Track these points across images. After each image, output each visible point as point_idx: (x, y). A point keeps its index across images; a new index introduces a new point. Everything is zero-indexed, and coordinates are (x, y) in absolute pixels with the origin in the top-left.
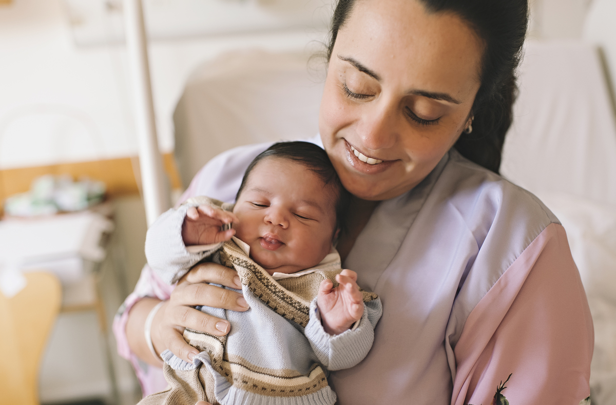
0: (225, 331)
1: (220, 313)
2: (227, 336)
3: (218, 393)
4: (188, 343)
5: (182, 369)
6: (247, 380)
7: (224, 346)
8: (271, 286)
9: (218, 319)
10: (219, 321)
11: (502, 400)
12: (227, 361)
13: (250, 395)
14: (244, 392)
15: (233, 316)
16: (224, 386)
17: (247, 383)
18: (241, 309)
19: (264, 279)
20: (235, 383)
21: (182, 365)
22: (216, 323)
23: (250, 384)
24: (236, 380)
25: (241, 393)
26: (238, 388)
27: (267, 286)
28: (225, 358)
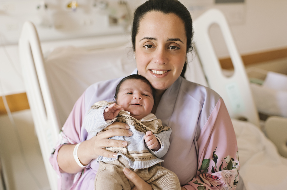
0: (126, 145)
1: (122, 138)
2: (127, 146)
3: (131, 165)
4: (110, 151)
5: (110, 161)
6: (140, 157)
7: (127, 149)
8: (141, 125)
9: (123, 141)
10: (123, 142)
11: (215, 155)
12: (129, 154)
13: (143, 162)
14: (141, 161)
15: (127, 139)
16: (132, 162)
17: (140, 158)
18: (129, 135)
19: (138, 123)
20: (136, 160)
21: (109, 160)
22: (122, 142)
23: (142, 158)
24: (136, 158)
25: (140, 162)
26: (138, 161)
27: (140, 126)
28: (128, 153)
